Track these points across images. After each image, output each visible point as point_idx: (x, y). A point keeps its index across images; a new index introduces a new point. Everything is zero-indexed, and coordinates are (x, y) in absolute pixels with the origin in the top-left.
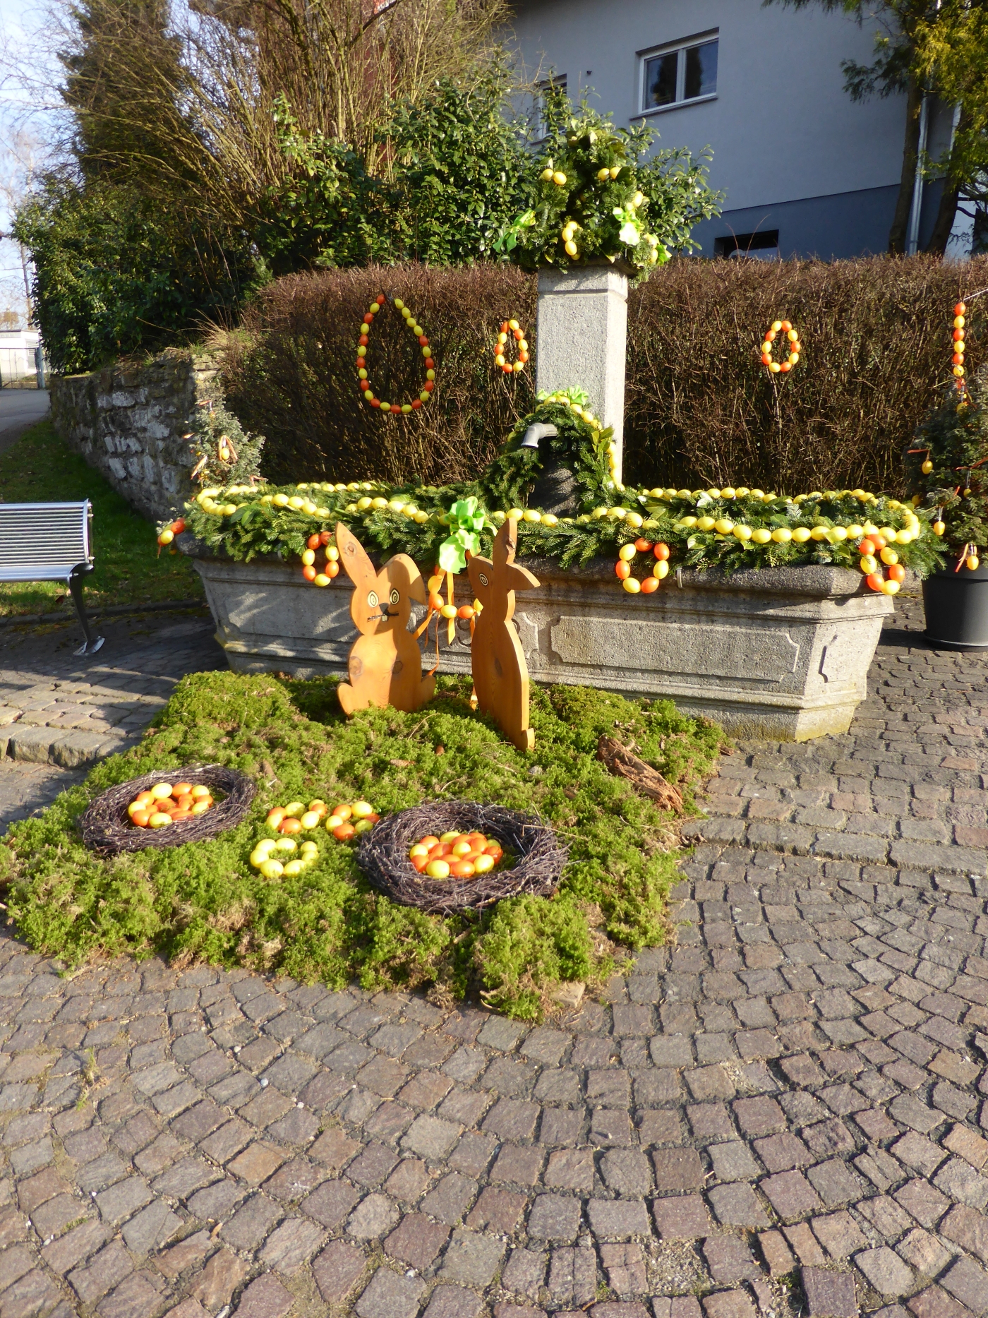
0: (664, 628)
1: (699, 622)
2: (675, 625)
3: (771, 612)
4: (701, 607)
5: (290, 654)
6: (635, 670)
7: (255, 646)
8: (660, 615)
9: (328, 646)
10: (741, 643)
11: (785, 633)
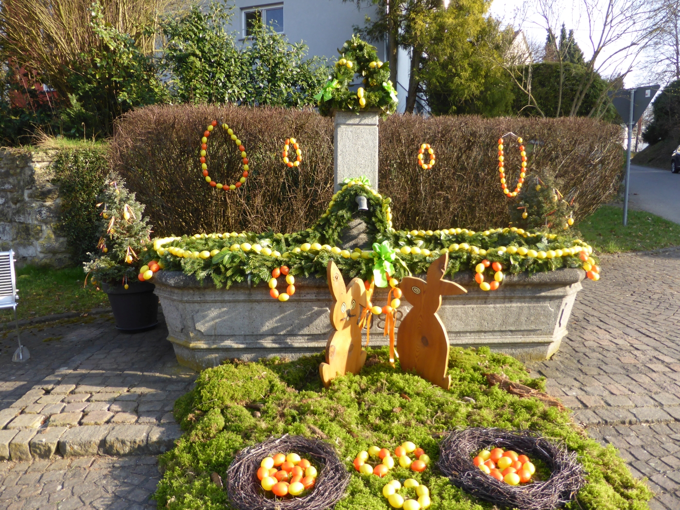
0: (485, 308)
1: (504, 303)
2: (492, 306)
3: (543, 294)
4: (508, 294)
5: (241, 346)
6: (467, 332)
7: (214, 343)
8: (484, 301)
9: (270, 338)
10: (525, 312)
11: (547, 304)
